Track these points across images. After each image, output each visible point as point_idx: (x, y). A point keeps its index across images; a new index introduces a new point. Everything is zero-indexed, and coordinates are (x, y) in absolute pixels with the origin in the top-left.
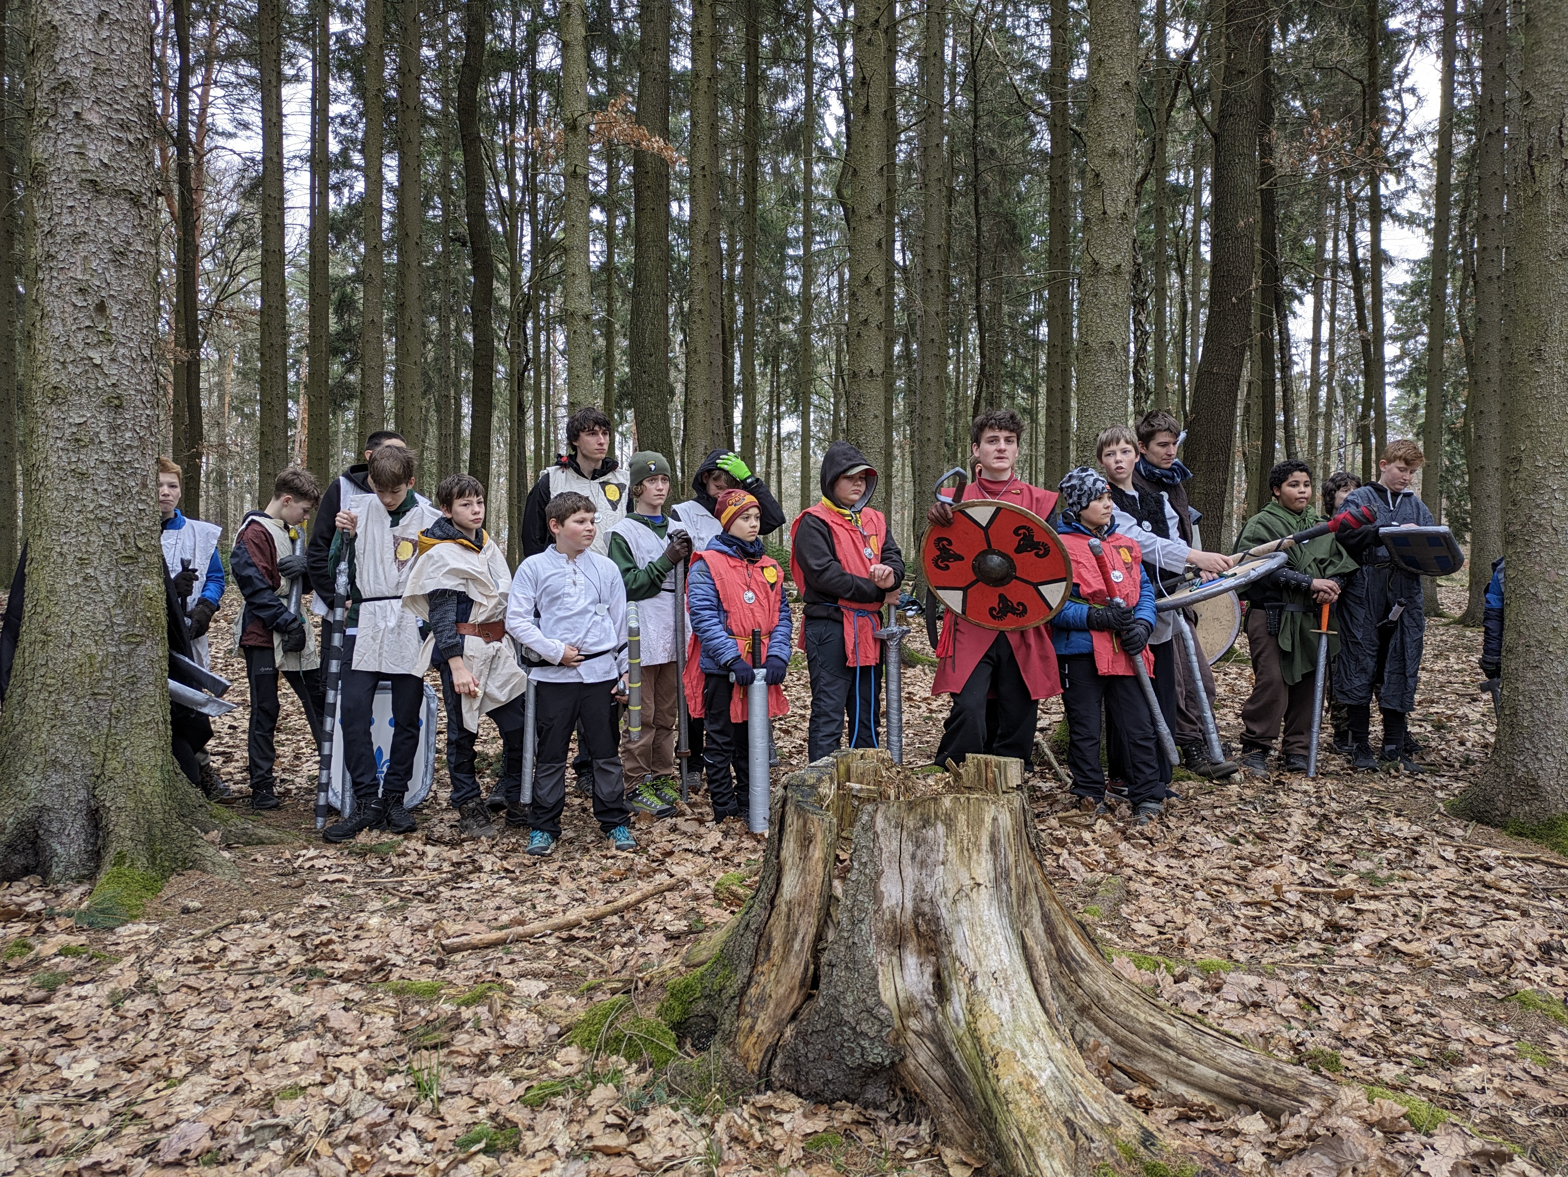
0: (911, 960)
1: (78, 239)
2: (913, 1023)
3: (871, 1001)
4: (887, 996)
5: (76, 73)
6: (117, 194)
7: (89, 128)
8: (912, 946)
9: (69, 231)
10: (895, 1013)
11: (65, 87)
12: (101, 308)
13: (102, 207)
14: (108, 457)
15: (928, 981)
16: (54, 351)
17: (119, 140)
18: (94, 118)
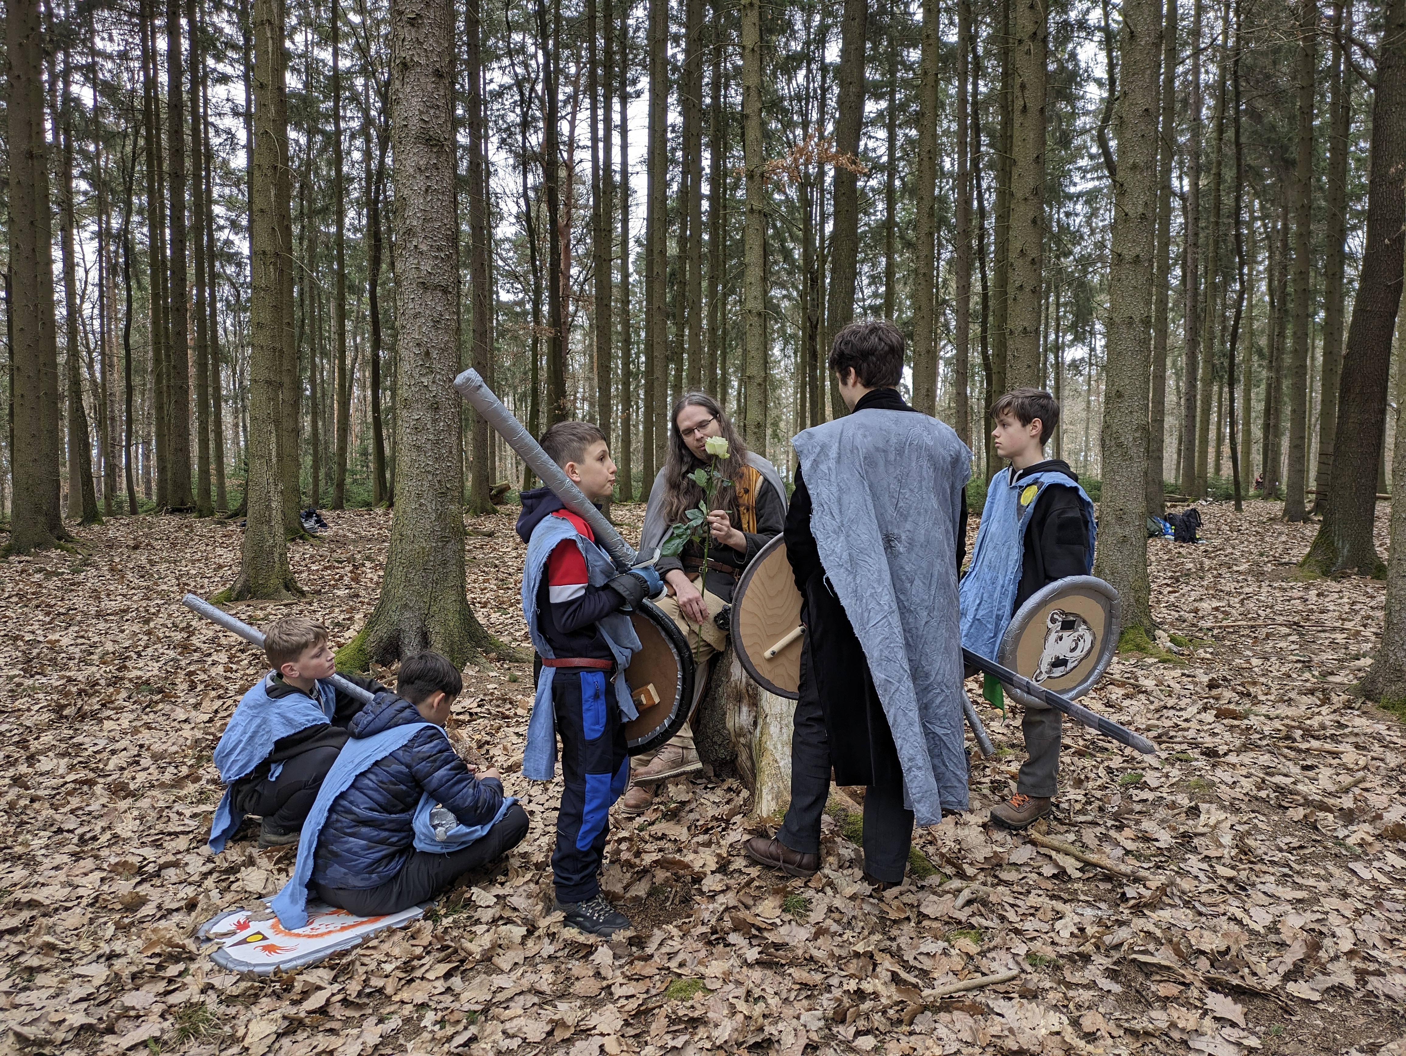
0: (745, 709)
1: (416, 316)
2: (742, 740)
3: (720, 726)
4: (729, 725)
5: (415, 223)
6: (435, 289)
7: (421, 253)
8: (745, 701)
9: (412, 312)
10: (733, 734)
11: (410, 232)
12: (427, 354)
13: (428, 298)
14: (431, 437)
15: (751, 720)
16: (406, 379)
17: (436, 257)
18: (423, 247)
